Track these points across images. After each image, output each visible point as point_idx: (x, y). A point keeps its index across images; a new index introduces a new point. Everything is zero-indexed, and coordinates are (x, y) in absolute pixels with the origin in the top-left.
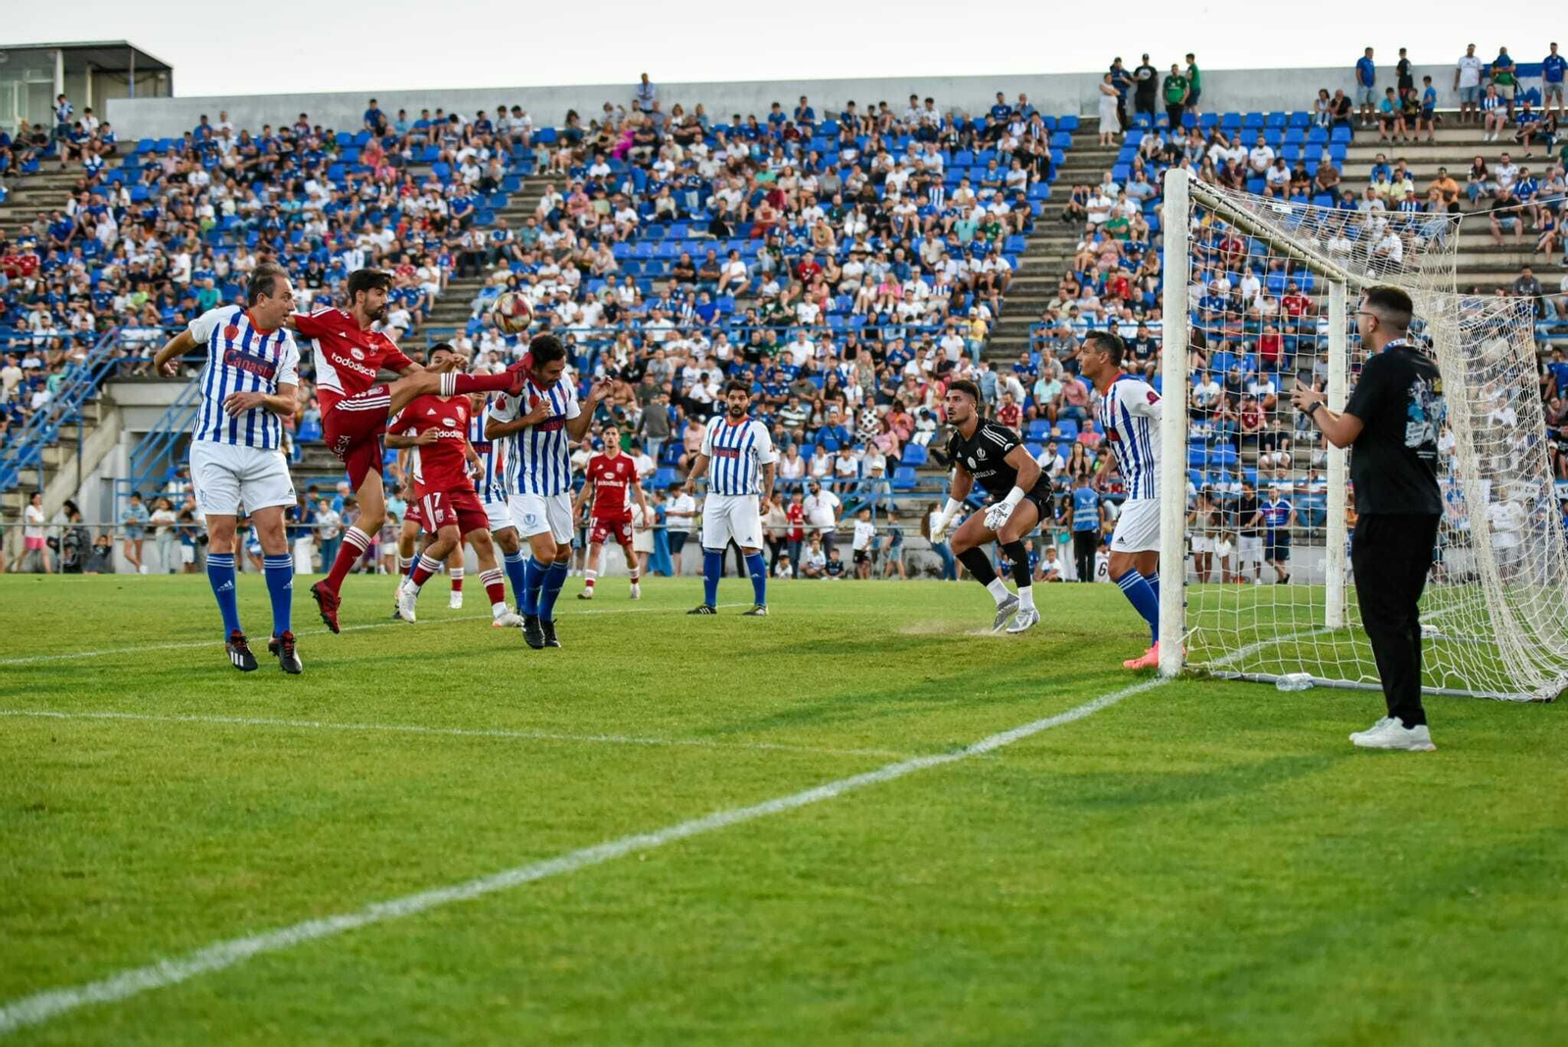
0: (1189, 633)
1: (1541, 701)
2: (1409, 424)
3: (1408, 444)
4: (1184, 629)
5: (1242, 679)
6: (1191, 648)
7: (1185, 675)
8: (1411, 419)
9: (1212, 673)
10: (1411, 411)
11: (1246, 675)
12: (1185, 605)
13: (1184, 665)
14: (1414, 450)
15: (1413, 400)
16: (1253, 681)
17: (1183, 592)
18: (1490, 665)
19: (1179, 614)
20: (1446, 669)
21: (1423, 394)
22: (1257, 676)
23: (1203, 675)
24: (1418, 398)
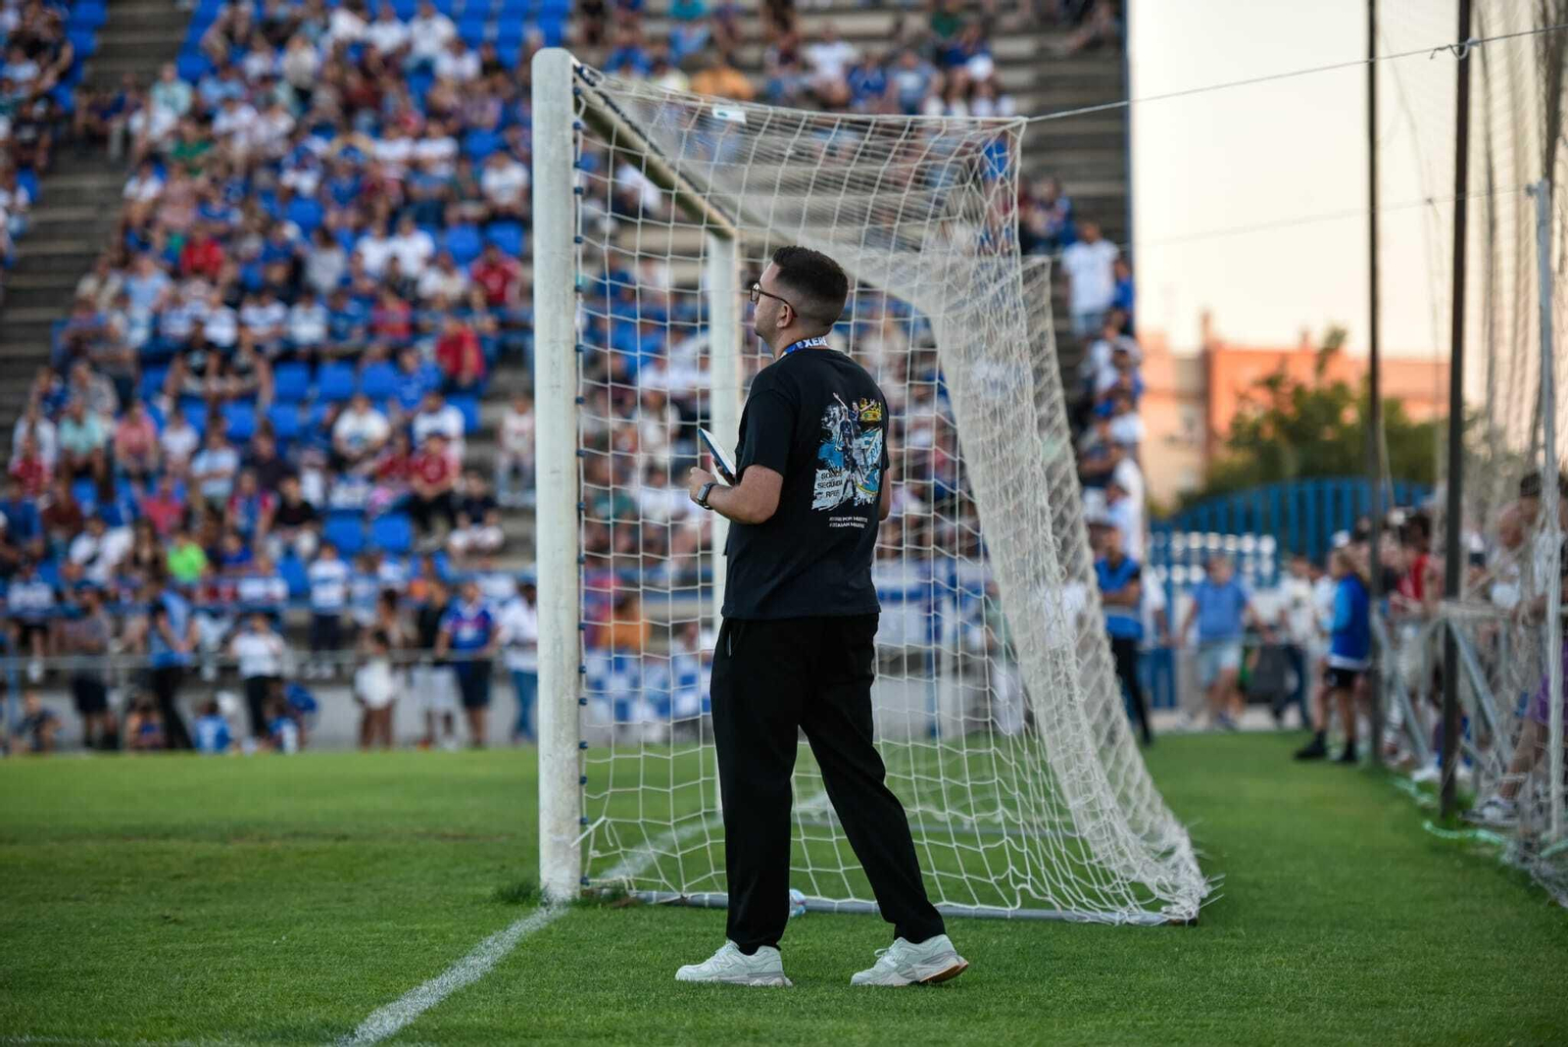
0: (591, 828)
1: (1181, 923)
2: (820, 473)
3: (816, 504)
4: (583, 822)
5: (682, 903)
6: (594, 854)
7: (588, 899)
8: (823, 465)
9: (633, 893)
10: (823, 453)
11: (689, 895)
12: (583, 780)
13: (583, 881)
14: (826, 513)
15: (828, 435)
16: (699, 906)
17: (580, 759)
18: (1086, 877)
19: (574, 797)
20: (1017, 880)
21: (844, 425)
22: (707, 896)
23: (617, 897)
24: (836, 430)
